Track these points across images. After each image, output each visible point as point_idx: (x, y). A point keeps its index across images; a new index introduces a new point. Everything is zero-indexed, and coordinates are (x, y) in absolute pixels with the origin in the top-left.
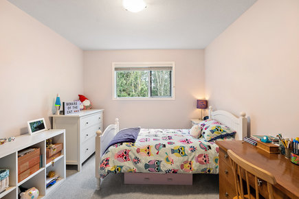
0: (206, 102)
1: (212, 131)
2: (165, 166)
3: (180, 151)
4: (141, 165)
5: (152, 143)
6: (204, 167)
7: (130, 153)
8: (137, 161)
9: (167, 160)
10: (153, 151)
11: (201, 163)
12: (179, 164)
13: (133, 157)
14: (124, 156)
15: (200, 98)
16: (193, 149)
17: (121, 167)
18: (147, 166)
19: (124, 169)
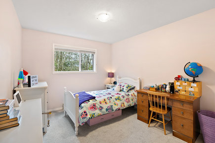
0: (113, 73)
1: (127, 87)
2: (115, 107)
3: (118, 99)
4: (104, 110)
5: (106, 97)
6: (129, 104)
7: (96, 105)
8: (101, 108)
9: (115, 104)
10: (107, 101)
11: (128, 102)
12: (120, 105)
13: (99, 107)
14: (94, 107)
15: (109, 71)
16: (123, 97)
17: (94, 114)
18: (107, 110)
19: (96, 114)
